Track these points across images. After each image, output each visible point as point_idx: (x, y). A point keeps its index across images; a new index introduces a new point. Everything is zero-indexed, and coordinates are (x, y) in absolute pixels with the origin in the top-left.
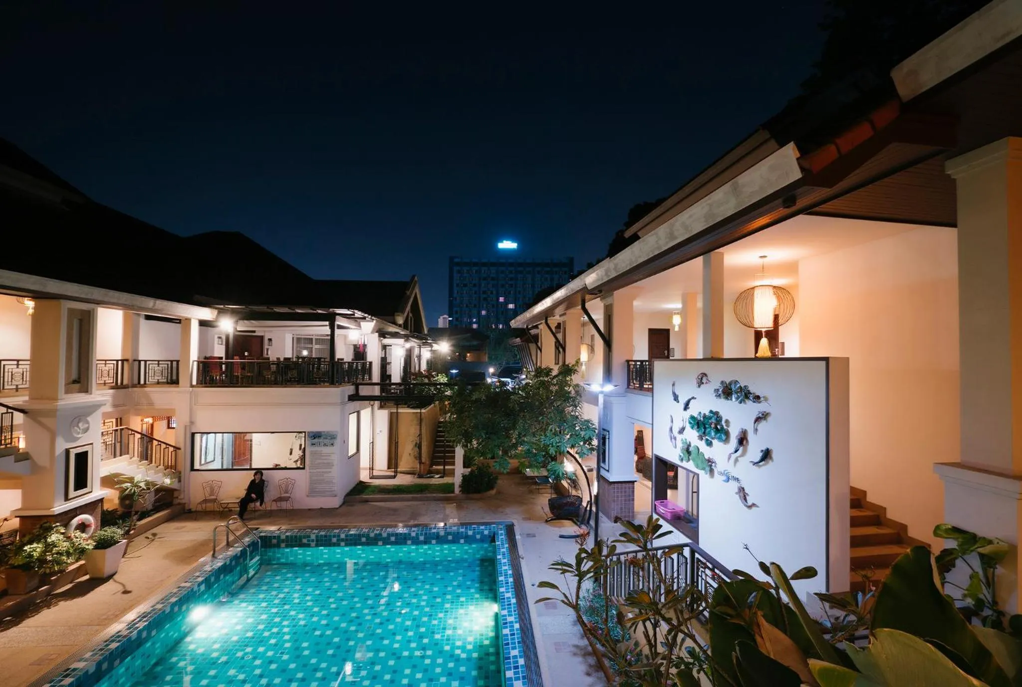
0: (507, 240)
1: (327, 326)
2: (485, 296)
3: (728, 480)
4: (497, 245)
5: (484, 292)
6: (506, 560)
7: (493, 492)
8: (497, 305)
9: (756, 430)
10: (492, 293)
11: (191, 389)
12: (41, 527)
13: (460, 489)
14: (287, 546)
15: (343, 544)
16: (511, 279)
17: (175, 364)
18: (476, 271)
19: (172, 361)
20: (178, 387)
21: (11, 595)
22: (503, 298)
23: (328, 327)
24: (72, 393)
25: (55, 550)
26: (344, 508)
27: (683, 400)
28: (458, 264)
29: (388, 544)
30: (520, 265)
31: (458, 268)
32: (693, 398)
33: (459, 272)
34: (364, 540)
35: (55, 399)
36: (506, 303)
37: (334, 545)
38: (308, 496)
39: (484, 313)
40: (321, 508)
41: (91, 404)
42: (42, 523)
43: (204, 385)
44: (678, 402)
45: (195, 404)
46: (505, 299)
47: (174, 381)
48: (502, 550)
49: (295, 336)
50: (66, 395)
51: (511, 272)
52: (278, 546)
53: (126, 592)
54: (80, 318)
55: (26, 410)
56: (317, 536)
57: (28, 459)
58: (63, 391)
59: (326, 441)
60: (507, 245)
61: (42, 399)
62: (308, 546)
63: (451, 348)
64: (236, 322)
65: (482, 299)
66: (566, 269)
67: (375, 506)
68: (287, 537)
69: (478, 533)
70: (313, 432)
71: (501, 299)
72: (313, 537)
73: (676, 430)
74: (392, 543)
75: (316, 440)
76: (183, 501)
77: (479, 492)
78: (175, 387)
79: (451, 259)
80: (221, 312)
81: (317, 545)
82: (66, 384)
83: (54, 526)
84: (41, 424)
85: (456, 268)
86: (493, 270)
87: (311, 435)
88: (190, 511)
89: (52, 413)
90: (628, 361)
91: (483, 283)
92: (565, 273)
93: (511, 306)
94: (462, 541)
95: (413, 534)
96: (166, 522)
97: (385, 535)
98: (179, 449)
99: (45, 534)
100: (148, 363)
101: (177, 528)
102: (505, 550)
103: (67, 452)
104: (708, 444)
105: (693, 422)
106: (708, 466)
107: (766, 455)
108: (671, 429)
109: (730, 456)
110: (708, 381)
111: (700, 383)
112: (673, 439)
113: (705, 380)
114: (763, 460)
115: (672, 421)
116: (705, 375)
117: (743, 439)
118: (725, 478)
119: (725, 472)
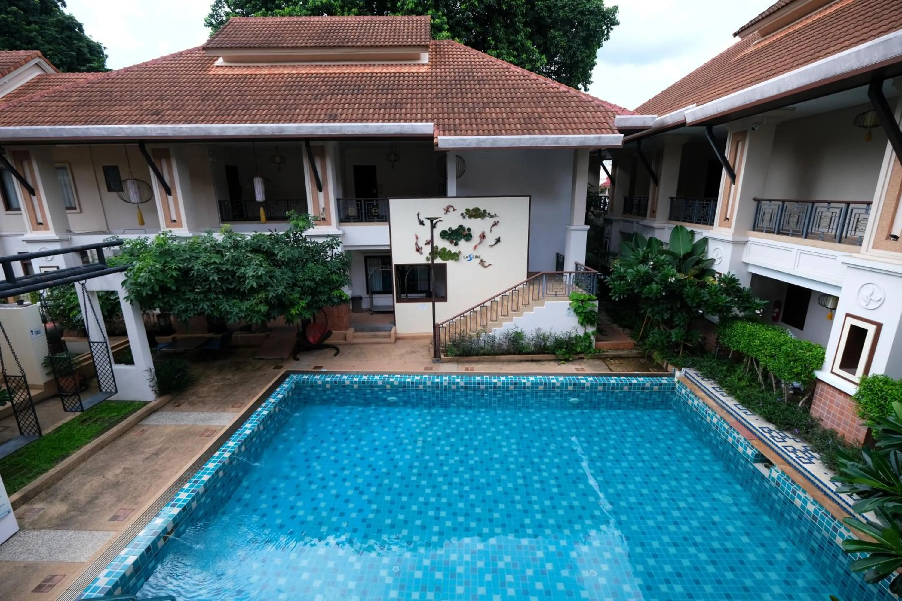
3: (471, 259)
9: (491, 230)
32: (440, 221)
73: (421, 244)
104: (456, 244)
105: (444, 235)
106: (455, 257)
107: (498, 240)
108: (416, 244)
109: (476, 247)
110: (454, 210)
111: (447, 211)
112: (418, 250)
113: (451, 209)
114: (496, 243)
115: (417, 238)
116: (452, 207)
117: (483, 237)
118: (469, 259)
119: (470, 256)
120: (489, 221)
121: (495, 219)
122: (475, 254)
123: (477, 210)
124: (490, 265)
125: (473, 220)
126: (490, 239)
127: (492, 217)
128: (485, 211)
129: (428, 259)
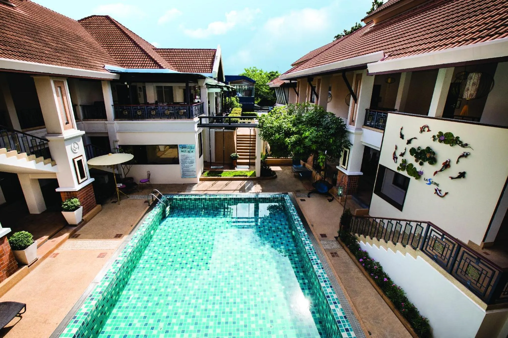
3: (430, 184)
6: (295, 213)
9: (458, 162)
27: (406, 138)
32: (415, 138)
38: (182, 178)
40: (189, 183)
43: (119, 119)
44: (403, 139)
48: (292, 208)
50: (66, 130)
54: (60, 86)
55: (48, 140)
57: (56, 165)
59: (189, 150)
61: (53, 133)
75: (183, 149)
82: (64, 125)
87: (181, 146)
90: (367, 110)
102: (293, 208)
103: (73, 160)
104: (421, 164)
105: (413, 151)
106: (418, 175)
107: (462, 175)
108: (395, 153)
109: (436, 173)
110: (429, 131)
111: (422, 130)
113: (426, 129)
114: (459, 177)
115: (396, 148)
116: (428, 127)
117: (447, 165)
118: (428, 182)
119: (429, 180)
120: (458, 150)
121: (466, 150)
122: (435, 179)
123: (449, 135)
125: (443, 144)
126: (454, 170)
128: (458, 138)
129: (398, 169)
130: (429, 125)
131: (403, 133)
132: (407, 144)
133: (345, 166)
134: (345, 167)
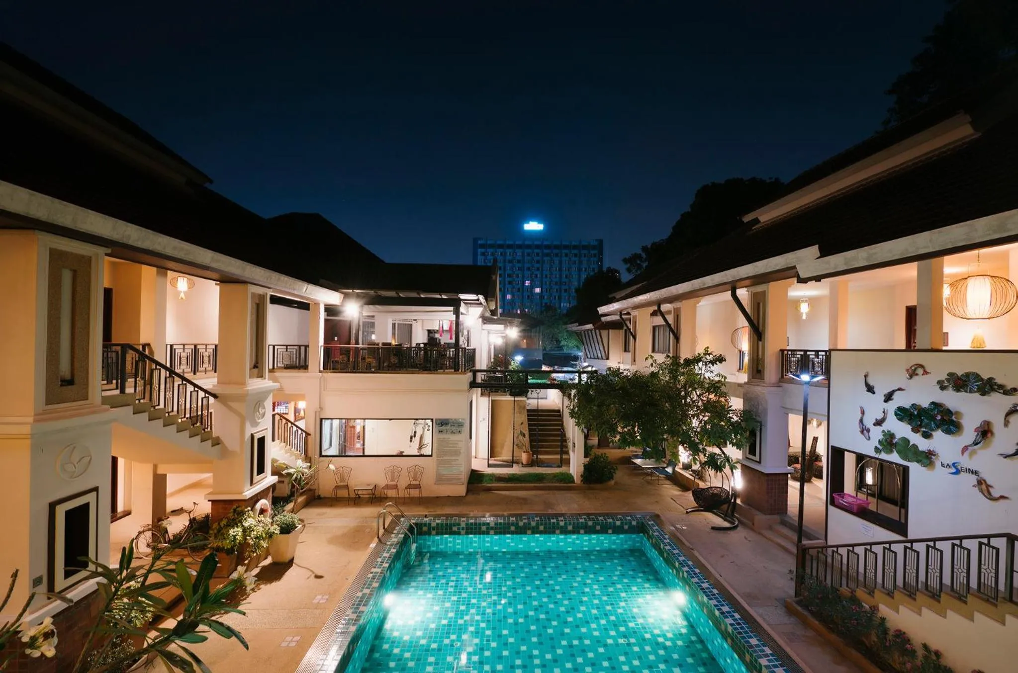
0: (532, 221)
1: (451, 311)
2: (510, 279)
3: (958, 472)
4: (523, 227)
5: (509, 276)
7: (612, 482)
8: (523, 289)
9: (1007, 423)
10: (518, 276)
11: (321, 374)
12: (235, 511)
13: (582, 479)
14: (437, 534)
15: (492, 532)
16: (538, 262)
17: (303, 349)
18: (501, 254)
19: (300, 346)
20: (308, 372)
21: (215, 578)
22: (529, 282)
23: (452, 313)
24: (253, 378)
25: (253, 534)
26: (471, 497)
27: (881, 391)
28: (482, 246)
29: (537, 533)
30: (547, 247)
31: (483, 250)
32: (900, 389)
33: (483, 254)
34: (513, 528)
35: (243, 384)
36: (532, 287)
37: (484, 533)
38: (435, 484)
39: (509, 297)
40: (449, 496)
41: (264, 390)
42: (235, 507)
43: (332, 370)
44: (874, 393)
45: (324, 390)
46: (531, 283)
47: (302, 366)
49: (397, 322)
50: (251, 379)
51: (538, 254)
52: (429, 533)
53: (318, 577)
54: (257, 302)
55: (218, 395)
56: (467, 524)
57: (219, 444)
58: (248, 377)
59: (453, 428)
60: (533, 226)
61: (229, 383)
62: (459, 533)
63: (519, 334)
64: (362, 307)
65: (507, 283)
66: (596, 252)
67: (501, 495)
68: (438, 524)
69: (626, 524)
70: (440, 419)
71: (527, 283)
72: (463, 525)
73: (869, 422)
74: (541, 533)
75: (443, 428)
76: (312, 488)
77: (601, 482)
78: (304, 372)
79: (475, 240)
80: (346, 296)
81: (467, 533)
82: (250, 369)
83: (246, 510)
84: (230, 408)
85: (480, 250)
86: (519, 252)
87: (439, 422)
88: (319, 497)
89: (242, 398)
90: (782, 351)
91: (508, 266)
92: (595, 255)
93: (538, 290)
94: (610, 531)
95: (562, 524)
96: (303, 508)
97: (533, 524)
98: (310, 435)
99: (240, 518)
100: (276, 347)
101: (319, 514)
103: (252, 436)
104: (927, 436)
105: (903, 414)
106: (927, 458)
108: (861, 421)
109: (965, 449)
110: (926, 372)
111: (912, 374)
112: (864, 430)
113: (920, 371)
115: (863, 413)
116: (922, 366)
117: (985, 432)
118: (954, 470)
119: (954, 464)
120: (1000, 402)
122: (966, 462)
124: (1002, 497)
125: (964, 394)
127: (1006, 393)
128: (991, 379)
129: (877, 450)
130: (923, 364)
131: (871, 383)
132: (886, 401)
133: (755, 455)
134: (757, 458)
